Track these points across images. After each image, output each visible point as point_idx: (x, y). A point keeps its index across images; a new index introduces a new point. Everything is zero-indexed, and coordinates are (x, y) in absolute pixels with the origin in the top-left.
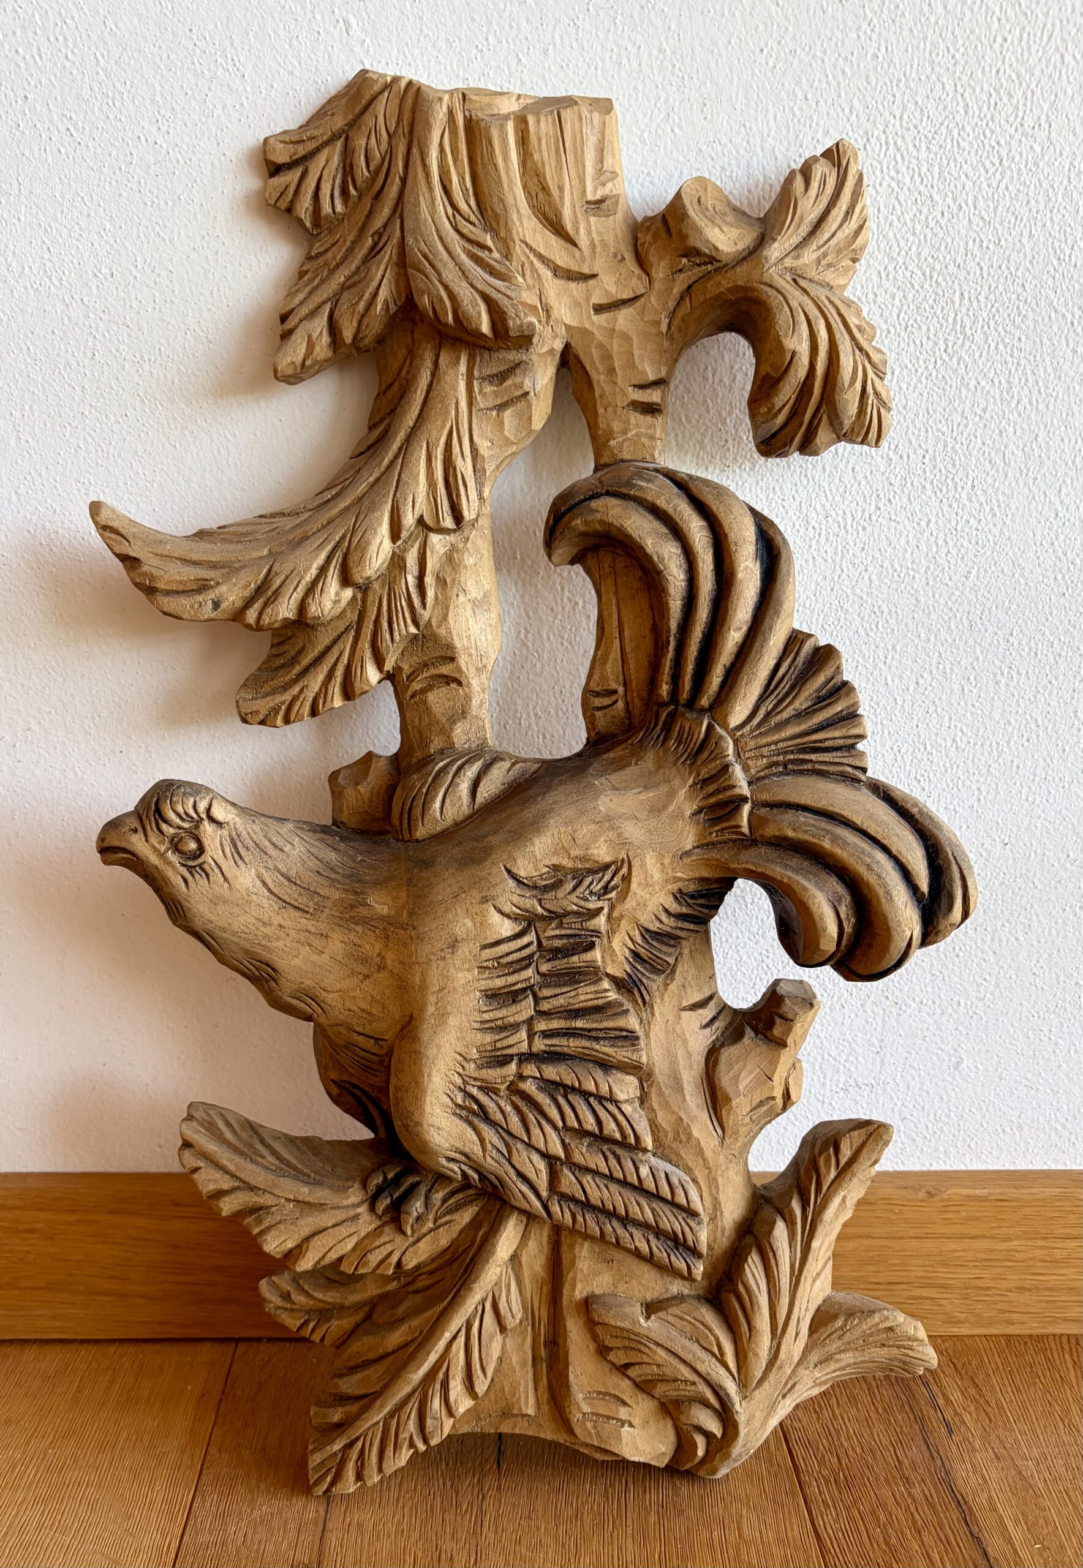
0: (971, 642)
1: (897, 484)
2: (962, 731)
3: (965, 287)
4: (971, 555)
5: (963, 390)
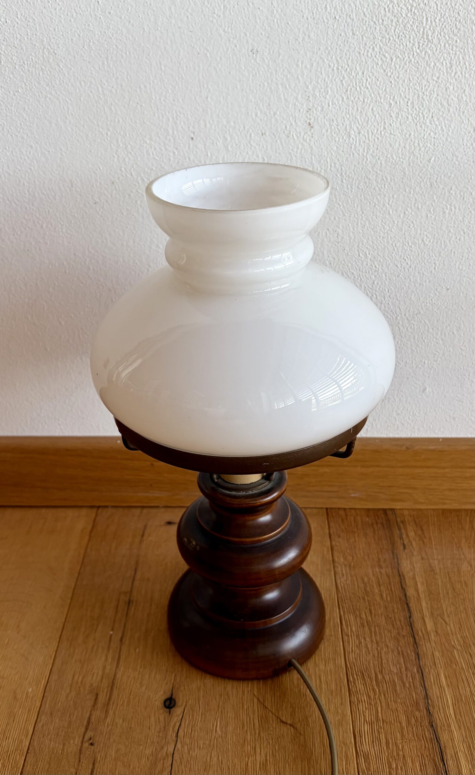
0: (431, 193)
1: (394, 116)
2: (427, 236)
3: (429, 15)
4: (431, 150)
5: (428, 68)
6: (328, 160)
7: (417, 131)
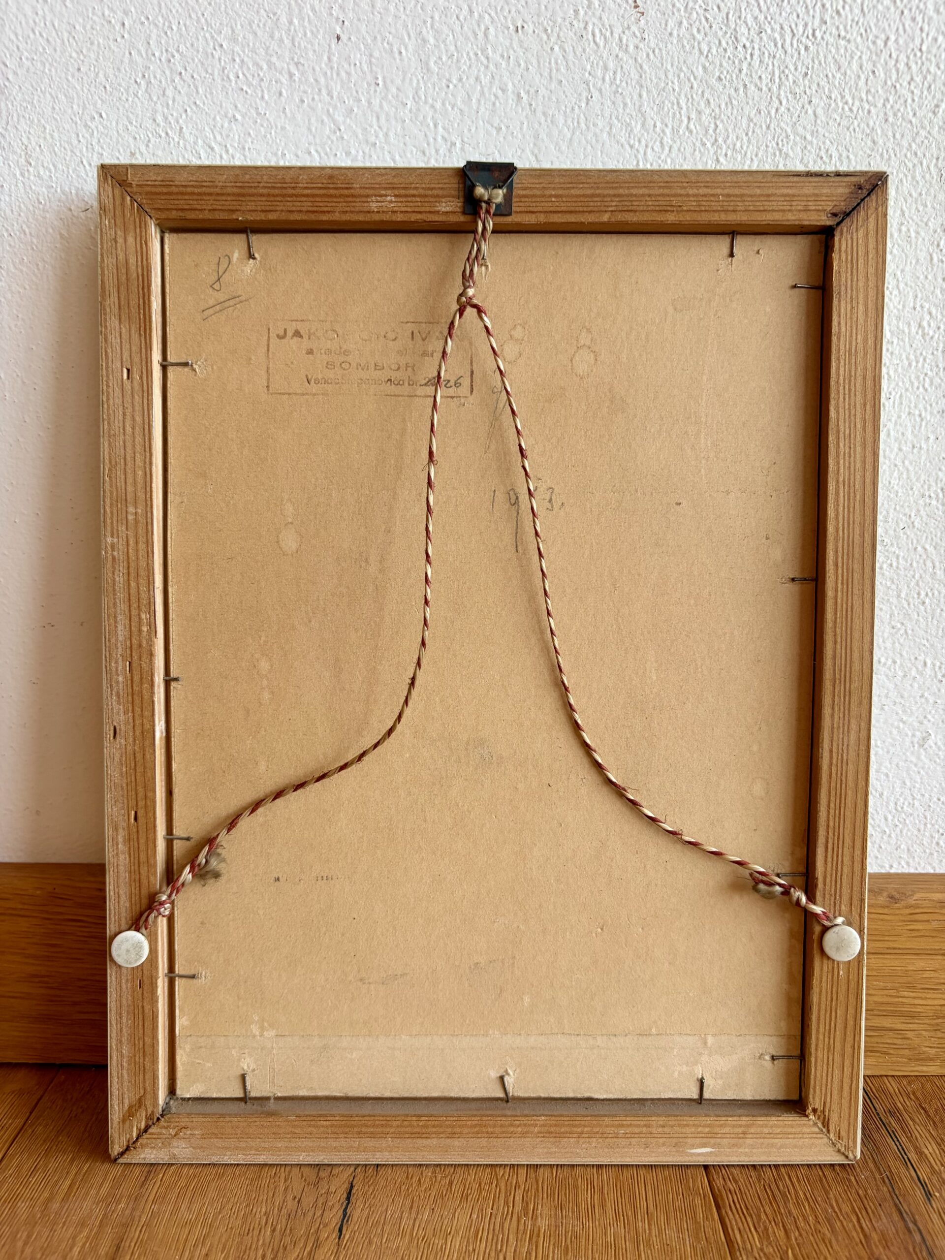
6: (683, 103)
7: (905, 31)
